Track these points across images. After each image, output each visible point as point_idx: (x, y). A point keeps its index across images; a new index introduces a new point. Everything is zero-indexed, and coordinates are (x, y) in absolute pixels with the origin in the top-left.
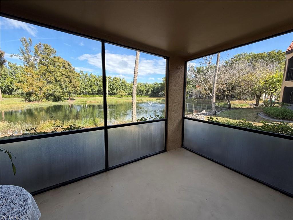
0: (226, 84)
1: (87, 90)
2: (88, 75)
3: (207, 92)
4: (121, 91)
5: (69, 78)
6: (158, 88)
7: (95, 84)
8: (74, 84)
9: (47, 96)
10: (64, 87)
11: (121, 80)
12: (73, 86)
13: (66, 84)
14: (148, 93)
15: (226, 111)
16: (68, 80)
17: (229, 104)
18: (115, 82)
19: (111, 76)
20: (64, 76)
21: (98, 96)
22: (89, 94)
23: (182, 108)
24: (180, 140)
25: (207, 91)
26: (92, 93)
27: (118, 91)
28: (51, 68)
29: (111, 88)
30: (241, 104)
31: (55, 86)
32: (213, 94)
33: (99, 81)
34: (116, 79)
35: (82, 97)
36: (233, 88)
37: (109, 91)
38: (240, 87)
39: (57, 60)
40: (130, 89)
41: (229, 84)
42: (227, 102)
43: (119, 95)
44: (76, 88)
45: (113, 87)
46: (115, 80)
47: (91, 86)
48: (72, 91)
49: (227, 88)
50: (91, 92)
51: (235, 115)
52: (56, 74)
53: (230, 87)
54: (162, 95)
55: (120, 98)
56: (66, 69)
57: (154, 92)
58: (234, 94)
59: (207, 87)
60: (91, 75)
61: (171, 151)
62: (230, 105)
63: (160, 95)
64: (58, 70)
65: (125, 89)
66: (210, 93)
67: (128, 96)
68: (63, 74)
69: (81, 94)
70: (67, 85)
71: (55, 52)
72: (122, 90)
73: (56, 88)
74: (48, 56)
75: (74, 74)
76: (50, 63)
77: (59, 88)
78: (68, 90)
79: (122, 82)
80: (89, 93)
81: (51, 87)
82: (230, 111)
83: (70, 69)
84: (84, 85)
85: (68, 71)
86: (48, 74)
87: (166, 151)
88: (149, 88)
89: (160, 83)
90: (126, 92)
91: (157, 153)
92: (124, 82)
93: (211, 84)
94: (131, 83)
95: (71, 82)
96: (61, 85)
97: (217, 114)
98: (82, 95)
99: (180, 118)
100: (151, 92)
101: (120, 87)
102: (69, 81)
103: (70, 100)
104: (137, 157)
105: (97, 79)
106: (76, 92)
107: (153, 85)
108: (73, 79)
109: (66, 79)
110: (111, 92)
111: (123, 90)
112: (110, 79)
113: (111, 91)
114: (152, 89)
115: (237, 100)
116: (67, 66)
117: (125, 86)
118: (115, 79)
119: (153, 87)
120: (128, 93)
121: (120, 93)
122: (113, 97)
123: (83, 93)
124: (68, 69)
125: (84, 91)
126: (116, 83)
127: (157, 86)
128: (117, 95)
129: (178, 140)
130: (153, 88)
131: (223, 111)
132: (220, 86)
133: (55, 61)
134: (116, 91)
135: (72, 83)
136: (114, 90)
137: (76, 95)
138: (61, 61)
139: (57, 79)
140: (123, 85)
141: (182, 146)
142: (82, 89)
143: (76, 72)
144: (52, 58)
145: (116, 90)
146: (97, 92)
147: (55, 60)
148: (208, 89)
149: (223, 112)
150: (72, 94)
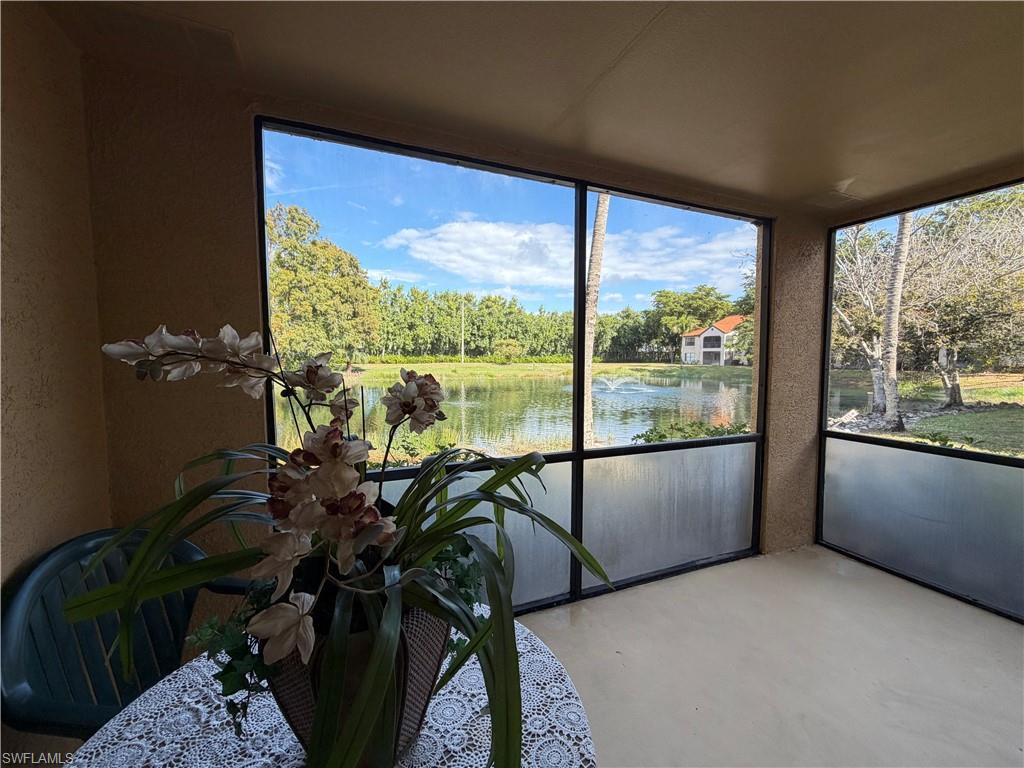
0: (937, 306)
1: (400, 341)
2: (405, 292)
3: (851, 340)
4: (505, 342)
5: (352, 303)
6: (635, 330)
7: (423, 320)
8: (363, 323)
9: (288, 359)
10: (336, 331)
11: (507, 305)
12: (361, 329)
13: (342, 323)
14: (600, 348)
15: (941, 415)
16: (347, 309)
17: (953, 388)
18: (486, 311)
19: (474, 293)
20: (337, 299)
21: (433, 358)
22: (405, 352)
23: (817, 397)
24: (810, 514)
25: (848, 336)
26: (414, 350)
27: (497, 342)
28: (304, 275)
29: (475, 332)
30: (1006, 390)
31: (312, 330)
32: (890, 349)
33: (435, 310)
34: (490, 304)
35: (383, 362)
36: (971, 321)
37: (467, 343)
38: (1006, 316)
39: (319, 253)
40: (536, 336)
41: (952, 309)
42: (943, 380)
43: (499, 355)
44: (367, 333)
45: (479, 329)
46: (487, 307)
47: (411, 327)
48: (355, 345)
49: (943, 324)
50: (410, 347)
51: (996, 433)
52: (317, 294)
53: (955, 319)
54: (651, 353)
55: (503, 364)
56: (343, 276)
57: (620, 345)
58: (974, 345)
59: (849, 323)
60: (414, 292)
61: (778, 554)
62: (955, 391)
63: (645, 354)
64: (323, 281)
65: (520, 336)
66: (864, 345)
67: (529, 358)
68: (334, 294)
69: (381, 352)
70: (345, 324)
71: (317, 226)
72: (510, 337)
73: (315, 335)
74: (297, 239)
75: (364, 292)
76: (300, 260)
77: (322, 334)
78: (348, 339)
79: (508, 310)
80: (403, 349)
81: (301, 331)
82: (962, 418)
83: (355, 275)
84: (392, 324)
85: (348, 281)
86: (297, 294)
87: (761, 554)
88: (602, 329)
89: (645, 312)
90: (523, 346)
91: (727, 556)
92: (515, 310)
93: (869, 308)
94: (538, 313)
95: (355, 315)
96: (327, 327)
97: (906, 426)
98: (384, 356)
99: (809, 434)
100: (609, 342)
101: (503, 327)
102: (351, 313)
103: (349, 371)
104: (664, 566)
105: (431, 304)
106: (368, 349)
107: (619, 318)
108: (361, 308)
109: (342, 308)
110: (473, 346)
111: (513, 338)
112: (469, 301)
113: (475, 341)
114: (615, 334)
115: (982, 370)
116: (346, 269)
117: (519, 323)
118: (487, 303)
119: (618, 326)
120: (527, 348)
121: (505, 349)
122: (479, 362)
123: (387, 348)
124: (348, 274)
125: (391, 345)
126: (490, 314)
127: (631, 322)
128: (492, 354)
129: (801, 515)
130: (618, 331)
131: (929, 414)
132: (911, 317)
133: (313, 253)
134: (490, 343)
135: (357, 320)
136: (483, 337)
137: (366, 358)
138: (329, 253)
139: (318, 307)
140: (512, 322)
141: (818, 539)
142: (385, 336)
143: (370, 285)
144: (308, 245)
145: (490, 338)
146: (429, 346)
147: (314, 250)
148: (853, 328)
149: (926, 418)
150: (356, 352)
